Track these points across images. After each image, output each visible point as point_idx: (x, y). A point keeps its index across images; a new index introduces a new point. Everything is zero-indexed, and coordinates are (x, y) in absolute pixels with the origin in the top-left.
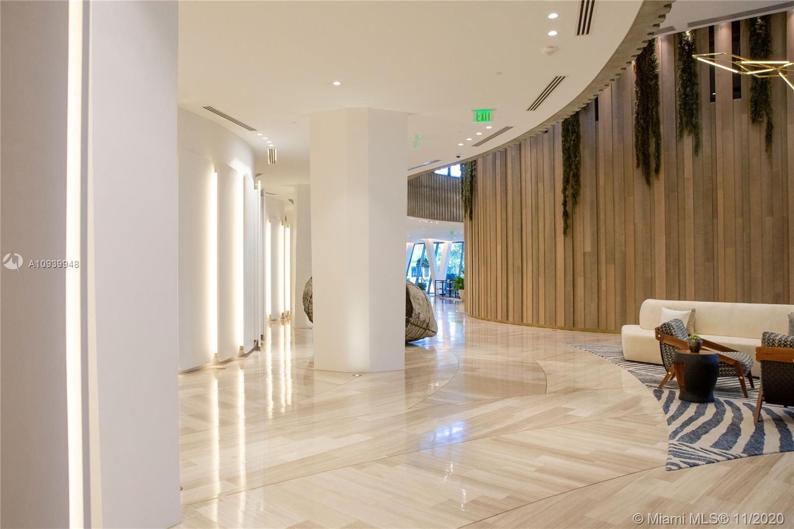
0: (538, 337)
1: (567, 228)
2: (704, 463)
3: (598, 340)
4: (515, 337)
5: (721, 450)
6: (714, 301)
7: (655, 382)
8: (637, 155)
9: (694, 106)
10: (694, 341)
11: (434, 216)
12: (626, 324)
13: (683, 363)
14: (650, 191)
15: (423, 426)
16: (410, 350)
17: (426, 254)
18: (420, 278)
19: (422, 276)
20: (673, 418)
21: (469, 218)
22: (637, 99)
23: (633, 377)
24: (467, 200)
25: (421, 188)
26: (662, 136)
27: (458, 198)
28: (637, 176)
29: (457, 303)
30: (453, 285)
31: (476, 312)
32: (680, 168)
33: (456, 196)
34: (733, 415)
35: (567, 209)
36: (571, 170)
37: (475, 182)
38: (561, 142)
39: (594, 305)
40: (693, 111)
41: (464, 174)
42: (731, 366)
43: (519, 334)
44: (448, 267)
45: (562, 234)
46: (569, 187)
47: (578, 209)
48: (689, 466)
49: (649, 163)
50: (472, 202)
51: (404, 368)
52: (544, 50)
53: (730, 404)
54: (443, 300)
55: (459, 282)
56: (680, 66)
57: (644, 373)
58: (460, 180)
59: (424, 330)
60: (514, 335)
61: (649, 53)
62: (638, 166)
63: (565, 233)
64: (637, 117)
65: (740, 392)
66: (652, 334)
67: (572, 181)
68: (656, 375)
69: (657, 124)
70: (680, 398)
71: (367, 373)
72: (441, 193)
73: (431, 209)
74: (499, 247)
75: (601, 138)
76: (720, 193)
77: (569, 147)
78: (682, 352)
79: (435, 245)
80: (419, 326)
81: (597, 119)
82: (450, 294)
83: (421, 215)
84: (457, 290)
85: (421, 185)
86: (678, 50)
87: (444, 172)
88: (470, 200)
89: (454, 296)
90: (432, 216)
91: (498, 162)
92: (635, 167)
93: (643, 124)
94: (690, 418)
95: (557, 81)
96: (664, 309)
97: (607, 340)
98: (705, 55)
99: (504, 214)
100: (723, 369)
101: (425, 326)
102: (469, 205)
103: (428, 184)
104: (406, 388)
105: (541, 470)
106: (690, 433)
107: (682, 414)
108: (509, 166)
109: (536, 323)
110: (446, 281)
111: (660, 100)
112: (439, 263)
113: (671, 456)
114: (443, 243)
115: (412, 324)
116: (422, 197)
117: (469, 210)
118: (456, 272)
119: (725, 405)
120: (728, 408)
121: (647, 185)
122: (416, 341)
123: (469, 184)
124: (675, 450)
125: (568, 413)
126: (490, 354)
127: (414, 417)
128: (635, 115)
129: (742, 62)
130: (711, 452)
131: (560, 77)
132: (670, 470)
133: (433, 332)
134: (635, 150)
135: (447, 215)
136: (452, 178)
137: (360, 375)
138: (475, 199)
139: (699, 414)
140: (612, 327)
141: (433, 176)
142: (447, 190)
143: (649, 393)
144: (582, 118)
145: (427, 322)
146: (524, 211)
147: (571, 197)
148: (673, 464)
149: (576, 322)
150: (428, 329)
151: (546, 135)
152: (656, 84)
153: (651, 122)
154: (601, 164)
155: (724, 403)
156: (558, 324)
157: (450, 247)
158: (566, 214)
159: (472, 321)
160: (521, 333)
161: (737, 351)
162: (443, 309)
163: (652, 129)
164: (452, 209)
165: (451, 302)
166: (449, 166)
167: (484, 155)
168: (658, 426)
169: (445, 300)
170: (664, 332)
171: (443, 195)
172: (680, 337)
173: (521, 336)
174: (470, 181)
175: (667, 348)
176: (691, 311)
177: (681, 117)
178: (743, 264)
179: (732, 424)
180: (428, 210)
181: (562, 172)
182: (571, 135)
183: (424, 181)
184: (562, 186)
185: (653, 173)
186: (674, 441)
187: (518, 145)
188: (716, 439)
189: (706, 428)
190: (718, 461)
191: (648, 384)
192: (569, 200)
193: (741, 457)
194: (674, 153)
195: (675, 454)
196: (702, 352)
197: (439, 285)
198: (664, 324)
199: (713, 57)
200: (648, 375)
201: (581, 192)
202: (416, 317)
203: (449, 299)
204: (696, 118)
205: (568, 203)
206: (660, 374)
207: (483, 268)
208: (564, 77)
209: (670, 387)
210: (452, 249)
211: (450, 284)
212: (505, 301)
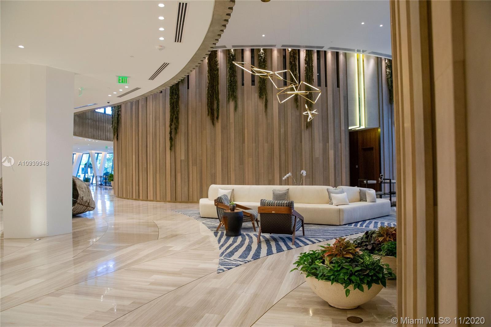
0: (157, 207)
1: (172, 147)
2: (235, 267)
3: (189, 207)
4: (144, 208)
5: (242, 259)
6: (243, 185)
7: (215, 228)
8: (208, 109)
9: (235, 87)
10: (232, 205)
11: (95, 137)
12: (202, 198)
13: (227, 217)
14: (214, 128)
15: (82, 267)
16: (76, 220)
17: (90, 160)
18: (87, 174)
19: (88, 173)
20: (222, 245)
21: (116, 139)
22: (208, 80)
23: (204, 226)
24: (115, 128)
25: (86, 120)
26: (220, 100)
27: (110, 127)
28: (208, 120)
29: (110, 189)
30: (107, 179)
31: (120, 195)
32: (228, 117)
33: (109, 126)
34: (249, 241)
35: (172, 136)
36: (174, 114)
37: (120, 118)
38: (169, 99)
39: (186, 189)
40: (234, 89)
41: (113, 112)
42: (249, 217)
43: (146, 206)
44: (105, 168)
45: (169, 150)
46: (173, 124)
47: (177, 136)
48: (227, 269)
49: (214, 113)
50: (118, 129)
51: (71, 231)
52: (157, 47)
53: (248, 235)
54: (101, 188)
55: (111, 177)
56: (229, 66)
57: (210, 223)
58: (111, 116)
59: (86, 207)
60: (143, 207)
61: (215, 57)
62: (208, 115)
63: (171, 149)
64: (208, 89)
65: (253, 229)
66: (213, 203)
67: (174, 121)
68: (215, 224)
69: (218, 94)
70: (226, 235)
71: (45, 237)
72: (99, 123)
73: (93, 132)
74: (134, 156)
75: (190, 99)
76: (246, 131)
77: (173, 102)
78: (227, 211)
79: (96, 155)
80: (83, 205)
81: (188, 88)
82: (106, 184)
83: (86, 136)
84: (110, 181)
85: (86, 118)
86: (228, 58)
87: (102, 111)
88: (117, 129)
89: (108, 185)
90: (93, 137)
91: (134, 107)
92: (207, 115)
93: (211, 93)
94: (230, 245)
95: (165, 65)
96: (219, 190)
97: (193, 207)
98: (239, 62)
99: (137, 137)
100: (245, 218)
101: (87, 204)
102: (116, 132)
103: (91, 117)
104: (73, 244)
105: (152, 284)
106: (230, 252)
107: (227, 243)
108: (140, 110)
109: (155, 200)
110: (103, 176)
111: (219, 82)
112: (99, 165)
113: (220, 266)
114: (102, 153)
115: (78, 204)
116: (87, 126)
117: (116, 135)
118: (110, 171)
119: (246, 236)
120: (247, 237)
121: (213, 126)
122: (81, 214)
123: (116, 119)
124: (222, 262)
125: (170, 249)
126: (128, 219)
127: (77, 261)
128: (207, 88)
129: (254, 69)
130: (238, 261)
131: (167, 63)
132: (219, 273)
133: (92, 208)
134: (207, 106)
135: (103, 137)
136: (106, 115)
137: (40, 239)
138: (120, 128)
139: (234, 242)
140: (196, 200)
141: (94, 113)
142: (104, 122)
143: (212, 234)
144: (180, 87)
145: (88, 202)
146: (148, 136)
147: (174, 130)
148: (220, 270)
149: (177, 198)
150: (89, 206)
151: (161, 94)
152: (218, 73)
153: (215, 92)
154: (190, 112)
155: (246, 235)
156: (167, 200)
157: (105, 156)
158: (171, 139)
159: (118, 200)
160: (146, 205)
161: (252, 209)
162: (101, 193)
163: (215, 96)
164: (106, 134)
165: (106, 189)
166: (105, 108)
167: (126, 103)
168: (214, 251)
169: (103, 188)
170: (219, 202)
171: (101, 125)
172: (226, 204)
173: (146, 207)
174: (117, 117)
175: (220, 210)
176: (232, 190)
177: (229, 92)
178: (256, 166)
179: (248, 245)
180: (91, 134)
181: (169, 115)
182: (174, 96)
183: (89, 116)
184: (169, 123)
185: (215, 119)
186: (222, 258)
187: (146, 98)
188: (241, 254)
189: (236, 249)
190: (241, 265)
191: (212, 229)
192: (173, 131)
193: (251, 261)
194: (225, 110)
195: (221, 264)
196: (236, 211)
197: (99, 179)
198: (219, 197)
199: (243, 64)
200: (212, 224)
201: (180, 127)
202: (80, 199)
203: (105, 187)
204: (235, 93)
205: (172, 133)
206: (217, 223)
207: (124, 169)
208: (169, 64)
209: (222, 230)
210: (107, 157)
211: (106, 178)
212: (137, 188)
